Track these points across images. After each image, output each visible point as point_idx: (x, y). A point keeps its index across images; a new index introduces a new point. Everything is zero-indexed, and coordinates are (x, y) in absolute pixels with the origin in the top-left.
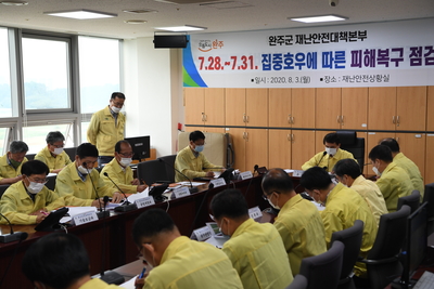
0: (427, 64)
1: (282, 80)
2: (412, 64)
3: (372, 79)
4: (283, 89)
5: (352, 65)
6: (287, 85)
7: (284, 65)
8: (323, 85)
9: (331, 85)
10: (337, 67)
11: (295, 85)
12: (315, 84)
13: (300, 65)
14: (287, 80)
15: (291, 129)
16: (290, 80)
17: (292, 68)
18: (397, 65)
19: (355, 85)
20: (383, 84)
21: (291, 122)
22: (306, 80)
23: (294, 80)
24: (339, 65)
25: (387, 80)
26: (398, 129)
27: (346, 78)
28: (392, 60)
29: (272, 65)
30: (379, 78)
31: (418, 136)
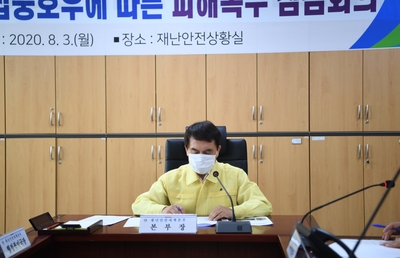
0: (308, 12)
1: (35, 39)
2: (283, 13)
3: (212, 39)
4: (37, 58)
5: (176, 13)
6: (46, 50)
7: (37, 9)
8: (120, 49)
9: (136, 50)
10: (146, 16)
11: (61, 50)
12: (102, 47)
13: (72, 12)
14: (45, 40)
15: (57, 136)
16: (52, 39)
17: (56, 16)
18: (256, 14)
19: (182, 50)
20: (232, 49)
21: (56, 123)
22: (85, 40)
23: (61, 39)
24: (150, 12)
25: (239, 41)
26: (262, 129)
27: (165, 38)
28: (248, 5)
29: (12, 9)
30: (224, 37)
31: (296, 140)
